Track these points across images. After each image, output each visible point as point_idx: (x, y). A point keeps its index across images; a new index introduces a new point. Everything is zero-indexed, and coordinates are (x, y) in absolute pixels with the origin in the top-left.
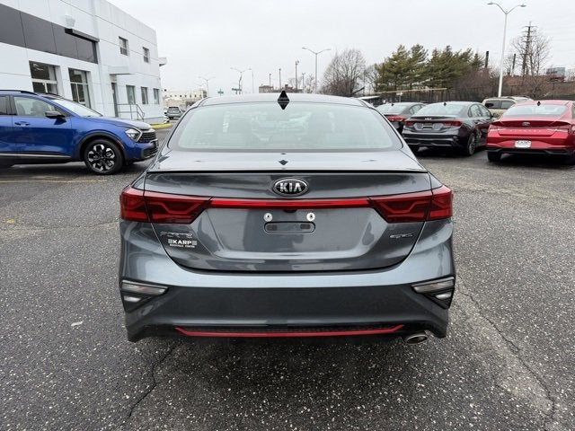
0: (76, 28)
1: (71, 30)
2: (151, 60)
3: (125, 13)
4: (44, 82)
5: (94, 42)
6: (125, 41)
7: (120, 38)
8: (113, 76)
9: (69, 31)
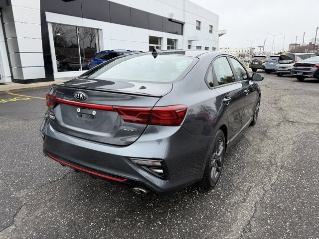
0: (174, 18)
1: (171, 19)
2: (213, 32)
3: (201, 7)
4: (155, 46)
5: (182, 24)
6: (200, 22)
7: (197, 21)
8: (190, 41)
9: (170, 20)
